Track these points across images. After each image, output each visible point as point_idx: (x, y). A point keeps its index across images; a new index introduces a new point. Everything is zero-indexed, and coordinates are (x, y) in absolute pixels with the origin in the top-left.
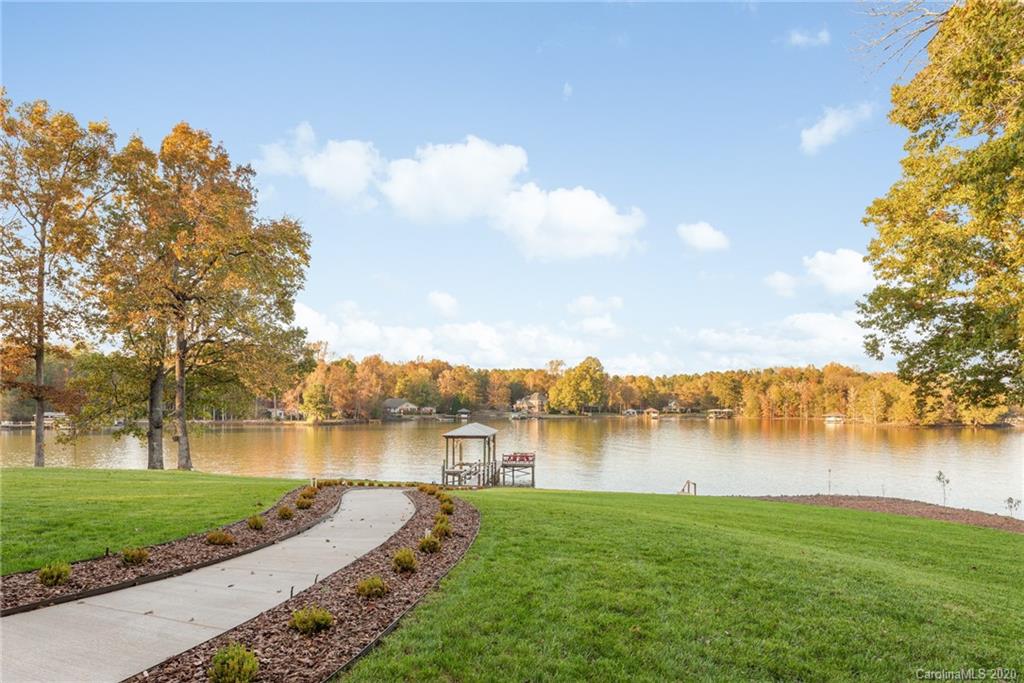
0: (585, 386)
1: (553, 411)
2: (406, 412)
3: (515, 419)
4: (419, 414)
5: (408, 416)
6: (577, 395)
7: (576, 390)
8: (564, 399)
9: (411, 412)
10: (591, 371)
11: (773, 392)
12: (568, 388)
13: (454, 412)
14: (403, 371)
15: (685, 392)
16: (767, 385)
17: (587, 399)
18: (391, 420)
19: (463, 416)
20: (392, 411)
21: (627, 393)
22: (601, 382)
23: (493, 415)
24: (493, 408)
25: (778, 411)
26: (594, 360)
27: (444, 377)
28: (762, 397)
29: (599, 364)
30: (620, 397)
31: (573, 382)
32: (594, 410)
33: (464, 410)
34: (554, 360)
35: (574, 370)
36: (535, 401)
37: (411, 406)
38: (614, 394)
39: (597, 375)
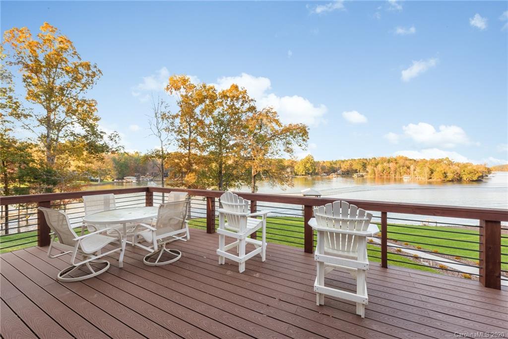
0: (308, 165)
1: (297, 175)
6: (305, 169)
7: (305, 167)
8: (300, 170)
10: (310, 160)
11: (380, 167)
12: (302, 166)
15: (345, 167)
16: (377, 165)
17: (309, 170)
21: (323, 168)
22: (314, 164)
25: (382, 174)
26: (311, 156)
28: (375, 169)
29: (313, 157)
30: (320, 169)
31: (304, 164)
32: (311, 174)
35: (304, 160)
36: (289, 171)
38: (318, 168)
39: (313, 161)
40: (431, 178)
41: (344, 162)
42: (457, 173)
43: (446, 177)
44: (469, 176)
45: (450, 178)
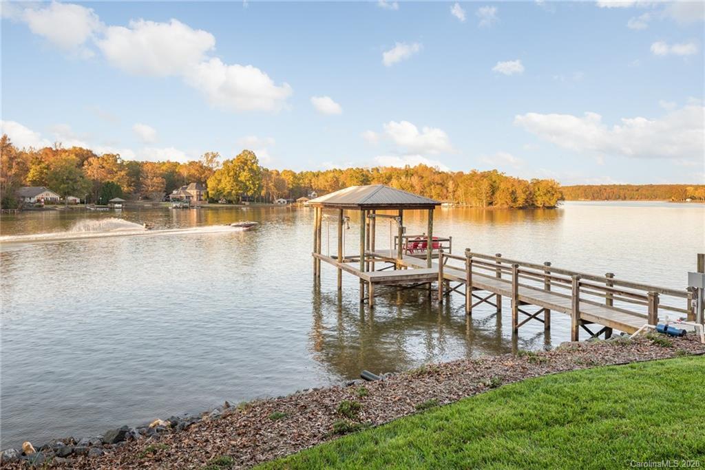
0: (244, 176)
1: (213, 201)
2: (47, 202)
3: (176, 207)
4: (62, 203)
5: (50, 206)
6: (237, 185)
8: (224, 189)
9: (53, 202)
10: (249, 163)
12: (228, 179)
13: (105, 202)
14: (37, 158)
17: (246, 188)
18: (27, 210)
19: (117, 205)
20: (27, 200)
21: (280, 184)
23: (147, 205)
24: (146, 198)
26: (250, 153)
27: (90, 164)
30: (272, 187)
31: (232, 173)
32: (251, 200)
33: (117, 199)
34: (210, 152)
35: (232, 162)
36: (192, 191)
37: (51, 195)
38: (267, 184)
39: (254, 167)
40: (491, 204)
41: (318, 176)
42: (530, 194)
43: (515, 200)
44: (546, 199)
45: (521, 202)
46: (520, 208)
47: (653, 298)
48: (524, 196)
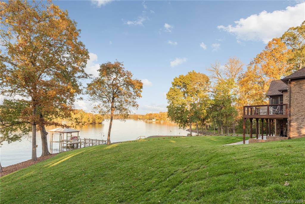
42: (94, 119)
43: (89, 121)
44: (99, 120)
45: (91, 122)
46: (91, 124)
47: (106, 141)
48: (92, 120)
